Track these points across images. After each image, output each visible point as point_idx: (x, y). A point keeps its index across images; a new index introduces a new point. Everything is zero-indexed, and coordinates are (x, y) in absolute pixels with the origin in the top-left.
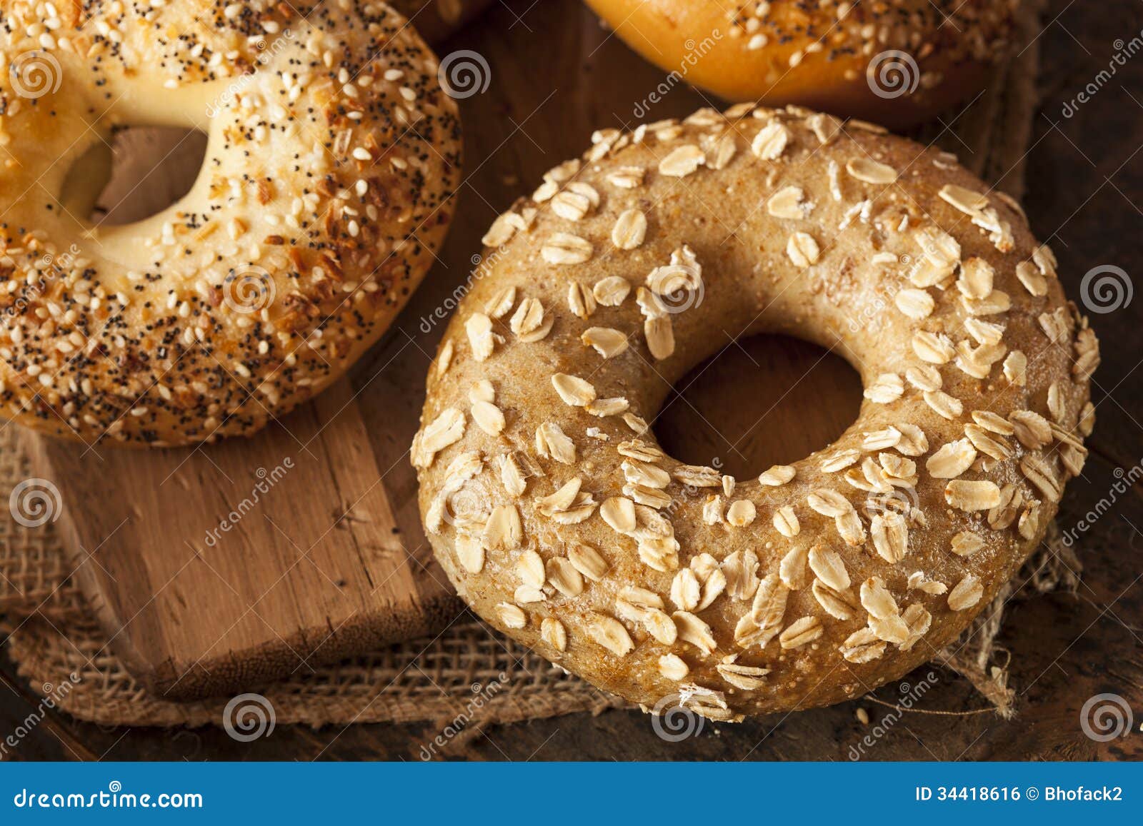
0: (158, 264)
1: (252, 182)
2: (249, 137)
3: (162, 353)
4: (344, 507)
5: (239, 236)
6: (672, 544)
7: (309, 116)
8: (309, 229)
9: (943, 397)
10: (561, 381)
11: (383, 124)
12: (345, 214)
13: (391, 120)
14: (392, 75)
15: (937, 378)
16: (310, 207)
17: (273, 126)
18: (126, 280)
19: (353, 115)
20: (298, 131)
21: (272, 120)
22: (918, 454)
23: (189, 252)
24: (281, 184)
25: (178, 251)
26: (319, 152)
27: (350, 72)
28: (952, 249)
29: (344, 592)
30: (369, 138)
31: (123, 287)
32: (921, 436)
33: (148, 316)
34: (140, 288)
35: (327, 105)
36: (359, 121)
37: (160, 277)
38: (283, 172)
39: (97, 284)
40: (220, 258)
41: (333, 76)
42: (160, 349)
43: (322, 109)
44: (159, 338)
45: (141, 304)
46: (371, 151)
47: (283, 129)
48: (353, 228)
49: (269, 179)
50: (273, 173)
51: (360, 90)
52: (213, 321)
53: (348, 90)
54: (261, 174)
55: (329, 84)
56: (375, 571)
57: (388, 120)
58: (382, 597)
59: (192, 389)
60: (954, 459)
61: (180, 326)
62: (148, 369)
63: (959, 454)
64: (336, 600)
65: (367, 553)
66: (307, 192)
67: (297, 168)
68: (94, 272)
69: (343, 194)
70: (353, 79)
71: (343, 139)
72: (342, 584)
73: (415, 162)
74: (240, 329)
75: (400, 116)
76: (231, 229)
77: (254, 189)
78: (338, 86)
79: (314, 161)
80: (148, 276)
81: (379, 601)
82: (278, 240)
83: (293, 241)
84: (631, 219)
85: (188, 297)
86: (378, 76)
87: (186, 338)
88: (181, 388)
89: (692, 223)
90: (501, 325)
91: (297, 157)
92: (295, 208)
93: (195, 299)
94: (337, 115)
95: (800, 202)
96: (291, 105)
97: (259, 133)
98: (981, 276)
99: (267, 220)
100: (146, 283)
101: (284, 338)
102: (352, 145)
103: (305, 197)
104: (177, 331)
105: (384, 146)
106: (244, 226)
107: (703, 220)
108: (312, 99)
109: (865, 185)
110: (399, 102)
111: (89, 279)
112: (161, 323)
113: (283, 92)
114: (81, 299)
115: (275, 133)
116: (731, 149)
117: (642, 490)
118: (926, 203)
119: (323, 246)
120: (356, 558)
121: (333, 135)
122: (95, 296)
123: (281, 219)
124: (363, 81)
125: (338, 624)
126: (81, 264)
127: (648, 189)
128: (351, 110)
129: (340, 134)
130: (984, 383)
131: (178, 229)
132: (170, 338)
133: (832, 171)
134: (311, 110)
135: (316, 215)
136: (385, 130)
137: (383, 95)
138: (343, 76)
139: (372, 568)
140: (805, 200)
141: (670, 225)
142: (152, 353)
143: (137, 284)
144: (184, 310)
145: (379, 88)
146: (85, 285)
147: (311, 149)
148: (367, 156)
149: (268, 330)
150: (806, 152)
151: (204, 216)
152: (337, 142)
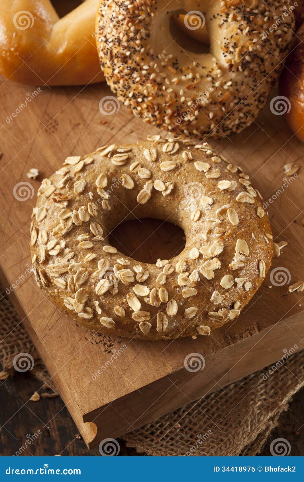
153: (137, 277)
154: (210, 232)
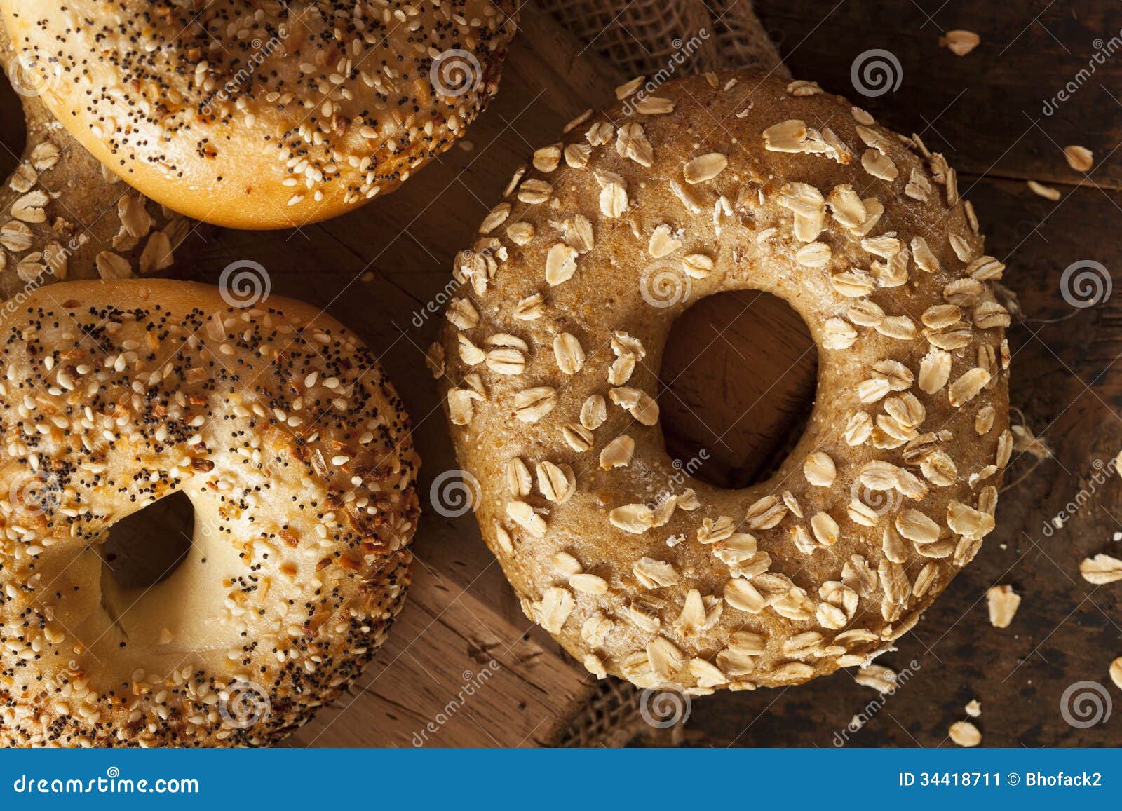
0: (244, 634)
1: (272, 536)
2: (244, 506)
3: (299, 689)
4: (473, 644)
5: (293, 579)
6: (798, 592)
7: (281, 464)
8: (341, 537)
9: (891, 320)
10: (619, 517)
11: (334, 422)
12: (360, 509)
13: (336, 414)
14: (310, 381)
15: (875, 309)
16: (332, 525)
17: (258, 489)
18: (232, 662)
19: (311, 439)
20: (279, 479)
21: (253, 486)
22: (910, 386)
23: (262, 612)
24: (297, 523)
25: (253, 616)
26: (307, 482)
27: (281, 408)
28: (811, 194)
29: (529, 709)
30: (333, 442)
31: (233, 669)
32: (900, 368)
33: (269, 676)
34: (247, 661)
35: (288, 448)
36: (318, 439)
37: (256, 644)
38: (291, 515)
39: (212, 680)
40: (291, 602)
41: (273, 420)
42: (295, 689)
43: (286, 452)
44: (288, 682)
45: (257, 672)
46: (344, 452)
47: (268, 486)
48: (372, 511)
49: (285, 527)
50: (284, 520)
51: (299, 414)
52: (319, 645)
53: (293, 423)
54: (275, 526)
55: (277, 432)
56: (538, 680)
57: (335, 416)
58: (561, 697)
59: (332, 687)
60: (936, 368)
61: (298, 665)
62: (294, 704)
63: (937, 362)
64: (528, 722)
65: (520, 669)
66: (321, 516)
67: (302, 506)
68: (202, 673)
69: (349, 498)
70: (288, 410)
71: (318, 460)
72: (523, 706)
73: (374, 425)
74: (342, 633)
75: (341, 405)
76: (283, 579)
77: (278, 540)
78: (283, 427)
79: (310, 492)
80: (245, 649)
81: (561, 703)
82: (326, 562)
83: (337, 554)
84: (563, 344)
85: (290, 643)
86: (303, 391)
87: (309, 668)
88: (325, 693)
89: (607, 309)
90: (535, 499)
91: (295, 498)
92: (320, 532)
93: (295, 641)
94: (301, 449)
95: (672, 233)
96: (260, 466)
97: (249, 500)
98: (847, 198)
99: (306, 556)
100: (248, 654)
101: (376, 614)
102: (328, 460)
103: (322, 521)
104: (299, 669)
105: (347, 437)
106: (291, 569)
107: (611, 301)
108: (272, 449)
109: (707, 183)
110: (331, 396)
111: (203, 681)
112: (283, 673)
113: (246, 461)
114: (211, 701)
115: (264, 493)
116: (588, 226)
117: (745, 565)
118: (762, 164)
119: (359, 538)
120: (515, 679)
121: (308, 464)
122: (218, 690)
123: (316, 546)
124: (297, 406)
125: (546, 738)
126: (187, 674)
127: (553, 307)
128: (309, 437)
129: (313, 460)
130: (909, 284)
131: (237, 599)
132: (296, 679)
133: (677, 191)
134: (279, 459)
135: (340, 526)
136: (340, 426)
137: (318, 403)
138: (281, 416)
139: (534, 678)
140: (674, 230)
141: (592, 325)
142: (290, 693)
143: (242, 660)
144: (293, 654)
145: (310, 400)
146: (204, 689)
147: (299, 484)
148: (346, 459)
149: (361, 617)
150: (643, 186)
151: (251, 577)
152: (314, 464)
153: (899, 386)
154: (748, 222)
